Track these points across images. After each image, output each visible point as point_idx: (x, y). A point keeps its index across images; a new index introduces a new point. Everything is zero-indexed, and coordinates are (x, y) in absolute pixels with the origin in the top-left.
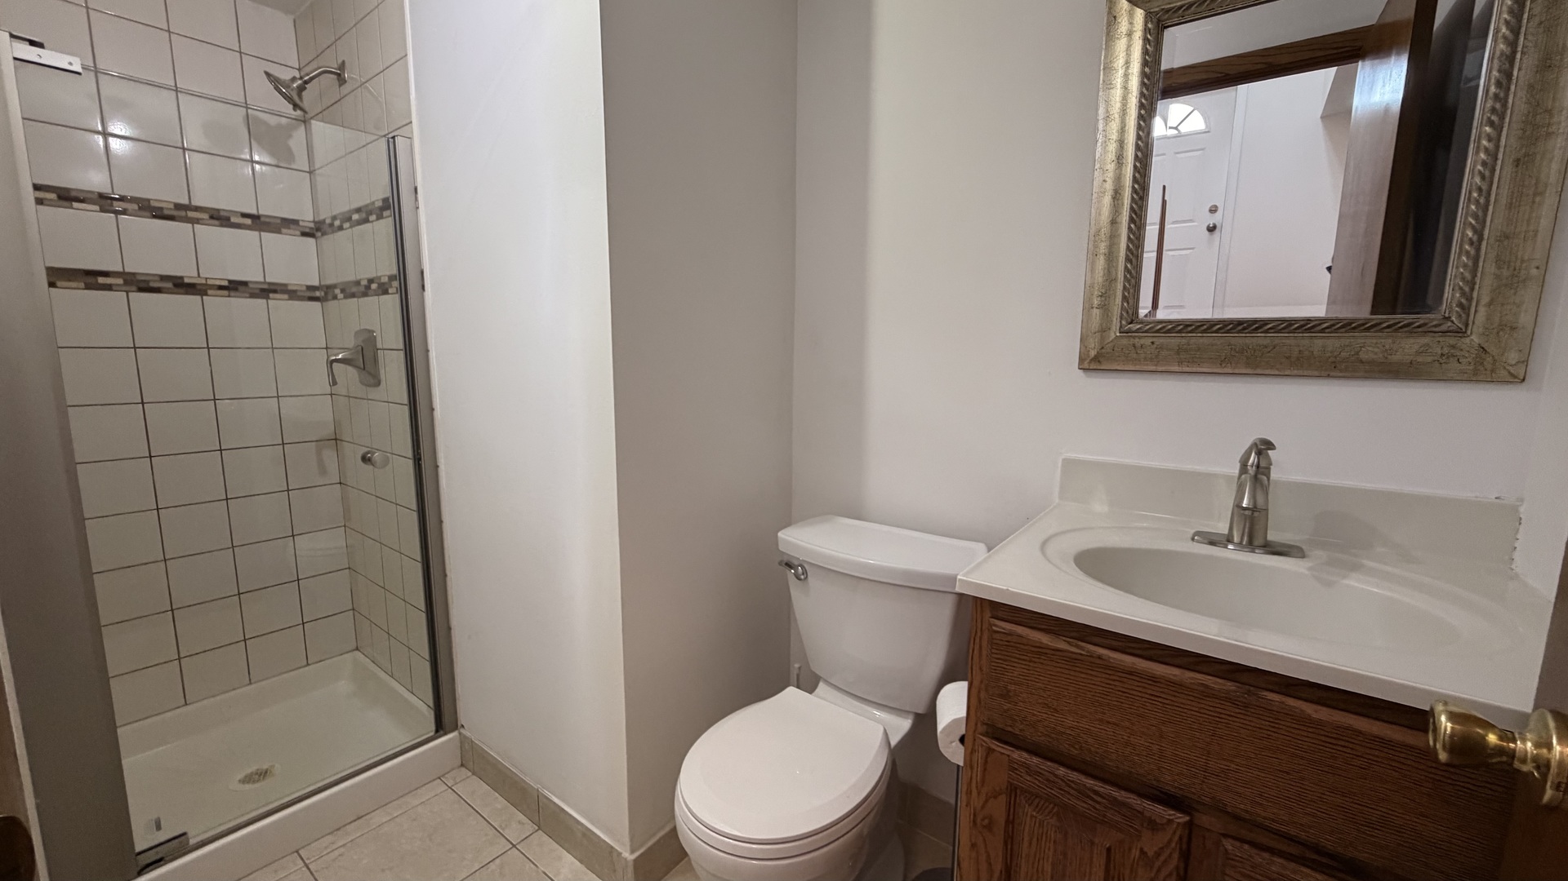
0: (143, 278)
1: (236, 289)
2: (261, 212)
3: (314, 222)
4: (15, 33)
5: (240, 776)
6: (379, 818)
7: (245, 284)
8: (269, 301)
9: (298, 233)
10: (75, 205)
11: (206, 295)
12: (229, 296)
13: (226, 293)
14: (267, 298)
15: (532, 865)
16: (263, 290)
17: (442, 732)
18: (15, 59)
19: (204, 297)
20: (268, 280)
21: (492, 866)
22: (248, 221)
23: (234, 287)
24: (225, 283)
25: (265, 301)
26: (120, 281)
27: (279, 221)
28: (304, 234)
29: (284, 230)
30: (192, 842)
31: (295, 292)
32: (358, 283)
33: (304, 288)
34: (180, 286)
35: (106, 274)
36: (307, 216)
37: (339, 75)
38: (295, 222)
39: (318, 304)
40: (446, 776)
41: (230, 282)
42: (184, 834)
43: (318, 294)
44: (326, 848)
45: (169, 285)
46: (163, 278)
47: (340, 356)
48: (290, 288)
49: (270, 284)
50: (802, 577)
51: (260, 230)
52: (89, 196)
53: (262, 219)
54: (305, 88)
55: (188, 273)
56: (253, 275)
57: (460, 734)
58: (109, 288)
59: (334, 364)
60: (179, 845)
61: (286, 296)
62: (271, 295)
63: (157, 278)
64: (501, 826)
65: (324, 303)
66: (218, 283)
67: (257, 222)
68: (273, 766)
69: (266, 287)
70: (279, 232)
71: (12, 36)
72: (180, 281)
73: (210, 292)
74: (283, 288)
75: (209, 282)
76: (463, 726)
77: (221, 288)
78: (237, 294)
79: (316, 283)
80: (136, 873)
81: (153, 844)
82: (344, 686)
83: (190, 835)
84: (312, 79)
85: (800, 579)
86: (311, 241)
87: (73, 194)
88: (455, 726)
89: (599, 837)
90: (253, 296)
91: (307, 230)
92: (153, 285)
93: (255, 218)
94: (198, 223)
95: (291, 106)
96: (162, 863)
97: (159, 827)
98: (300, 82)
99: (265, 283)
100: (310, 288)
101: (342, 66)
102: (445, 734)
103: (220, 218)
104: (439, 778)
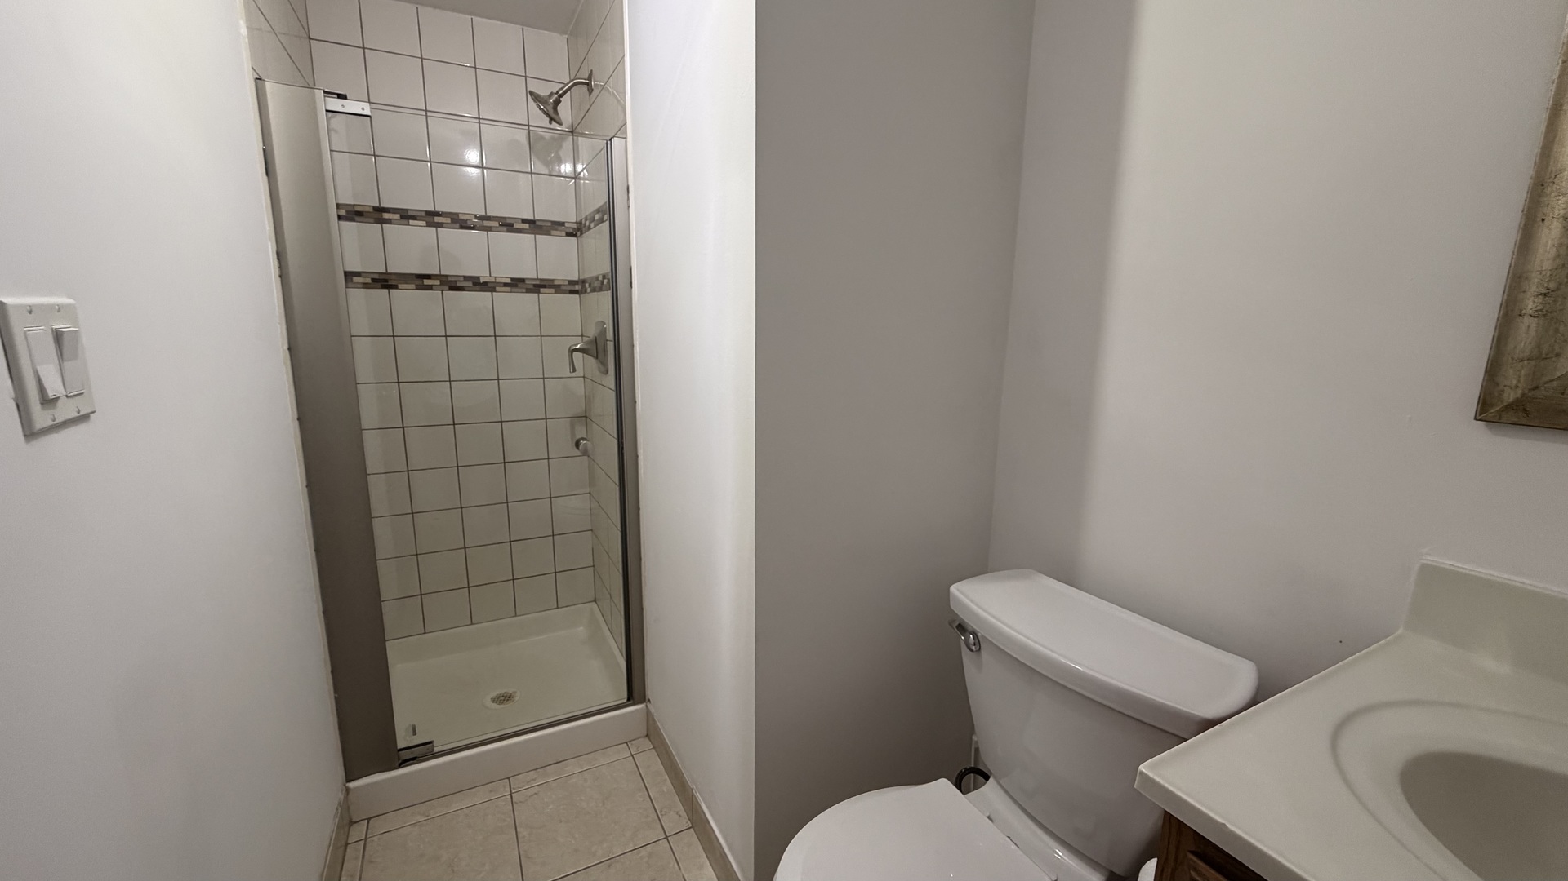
0: (453, 279)
1: (516, 286)
2: (537, 218)
3: (576, 223)
4: (326, 90)
5: (493, 695)
6: (572, 767)
7: (522, 280)
8: (540, 295)
9: (564, 233)
10: (411, 222)
11: (495, 291)
12: (511, 292)
13: (508, 289)
14: (539, 292)
15: (676, 866)
16: (535, 285)
17: (631, 702)
18: (327, 111)
19: (494, 293)
20: (539, 277)
21: (643, 852)
22: (526, 226)
23: (516, 284)
24: (509, 281)
25: (537, 295)
26: (437, 282)
27: (549, 224)
28: (569, 234)
29: (553, 232)
30: (436, 750)
31: (559, 286)
32: (597, 278)
33: (567, 283)
34: (478, 284)
35: (428, 277)
36: (570, 217)
37: (587, 84)
38: (562, 224)
39: (577, 296)
40: (633, 742)
41: (512, 279)
42: (431, 742)
43: (577, 287)
44: (528, 782)
45: (470, 284)
46: (466, 278)
47: (578, 346)
48: (556, 283)
49: (541, 280)
50: (974, 648)
51: (535, 234)
52: (419, 214)
53: (538, 223)
54: (560, 101)
55: (482, 273)
56: (528, 273)
57: (647, 706)
58: (430, 288)
59: (575, 353)
60: (425, 751)
61: (553, 290)
62: (542, 290)
63: (462, 279)
64: (661, 812)
65: (582, 296)
66: (504, 281)
67: (535, 226)
68: (515, 692)
69: (538, 282)
70: (549, 234)
71: (325, 92)
72: (476, 281)
73: (497, 289)
74: (550, 283)
75: (498, 280)
76: (649, 700)
77: (506, 285)
78: (516, 290)
79: (576, 278)
80: (397, 765)
81: (410, 745)
82: (581, 631)
83: (435, 744)
84: (565, 92)
85: (972, 651)
86: (574, 239)
87: (410, 213)
88: (643, 699)
89: (732, 866)
90: (528, 291)
91: (571, 231)
92: (459, 284)
93: (532, 222)
94: (491, 231)
95: (548, 119)
96: (415, 761)
97: (415, 733)
98: (556, 96)
99: (537, 279)
100: (572, 282)
101: (590, 77)
102: (634, 704)
103: (508, 225)
104: (626, 743)
